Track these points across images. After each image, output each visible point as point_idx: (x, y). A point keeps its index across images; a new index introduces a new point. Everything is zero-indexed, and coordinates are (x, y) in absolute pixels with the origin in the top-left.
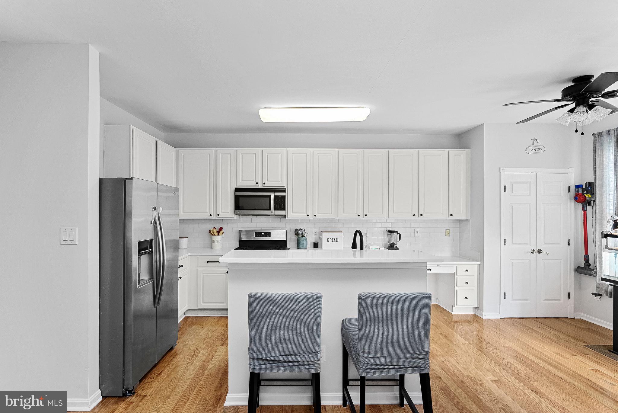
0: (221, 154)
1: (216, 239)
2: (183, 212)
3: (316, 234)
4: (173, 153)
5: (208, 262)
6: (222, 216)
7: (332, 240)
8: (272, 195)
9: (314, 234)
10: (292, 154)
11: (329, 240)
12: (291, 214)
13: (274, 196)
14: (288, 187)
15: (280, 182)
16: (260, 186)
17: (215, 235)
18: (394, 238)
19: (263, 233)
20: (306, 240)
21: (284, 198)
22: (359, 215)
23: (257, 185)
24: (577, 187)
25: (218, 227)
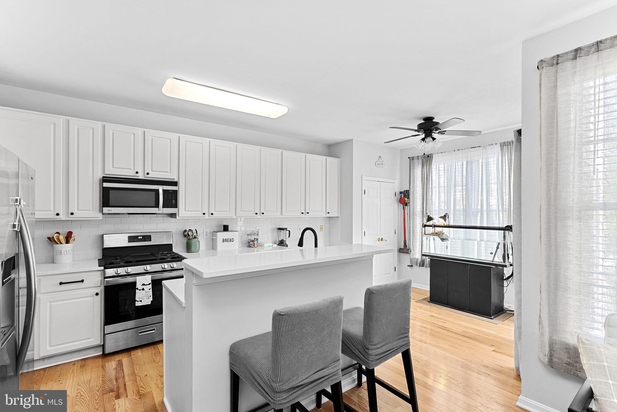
0: (76, 127)
1: (61, 249)
3: (206, 235)
5: (61, 283)
6: (80, 215)
7: (227, 241)
8: (161, 188)
10: (185, 141)
11: (224, 241)
12: (184, 212)
13: (163, 190)
14: (180, 179)
15: (169, 174)
16: (141, 176)
17: (61, 243)
18: (283, 235)
19: (140, 236)
20: (199, 242)
21: (175, 193)
23: (137, 175)
24: (401, 193)
25: (64, 231)
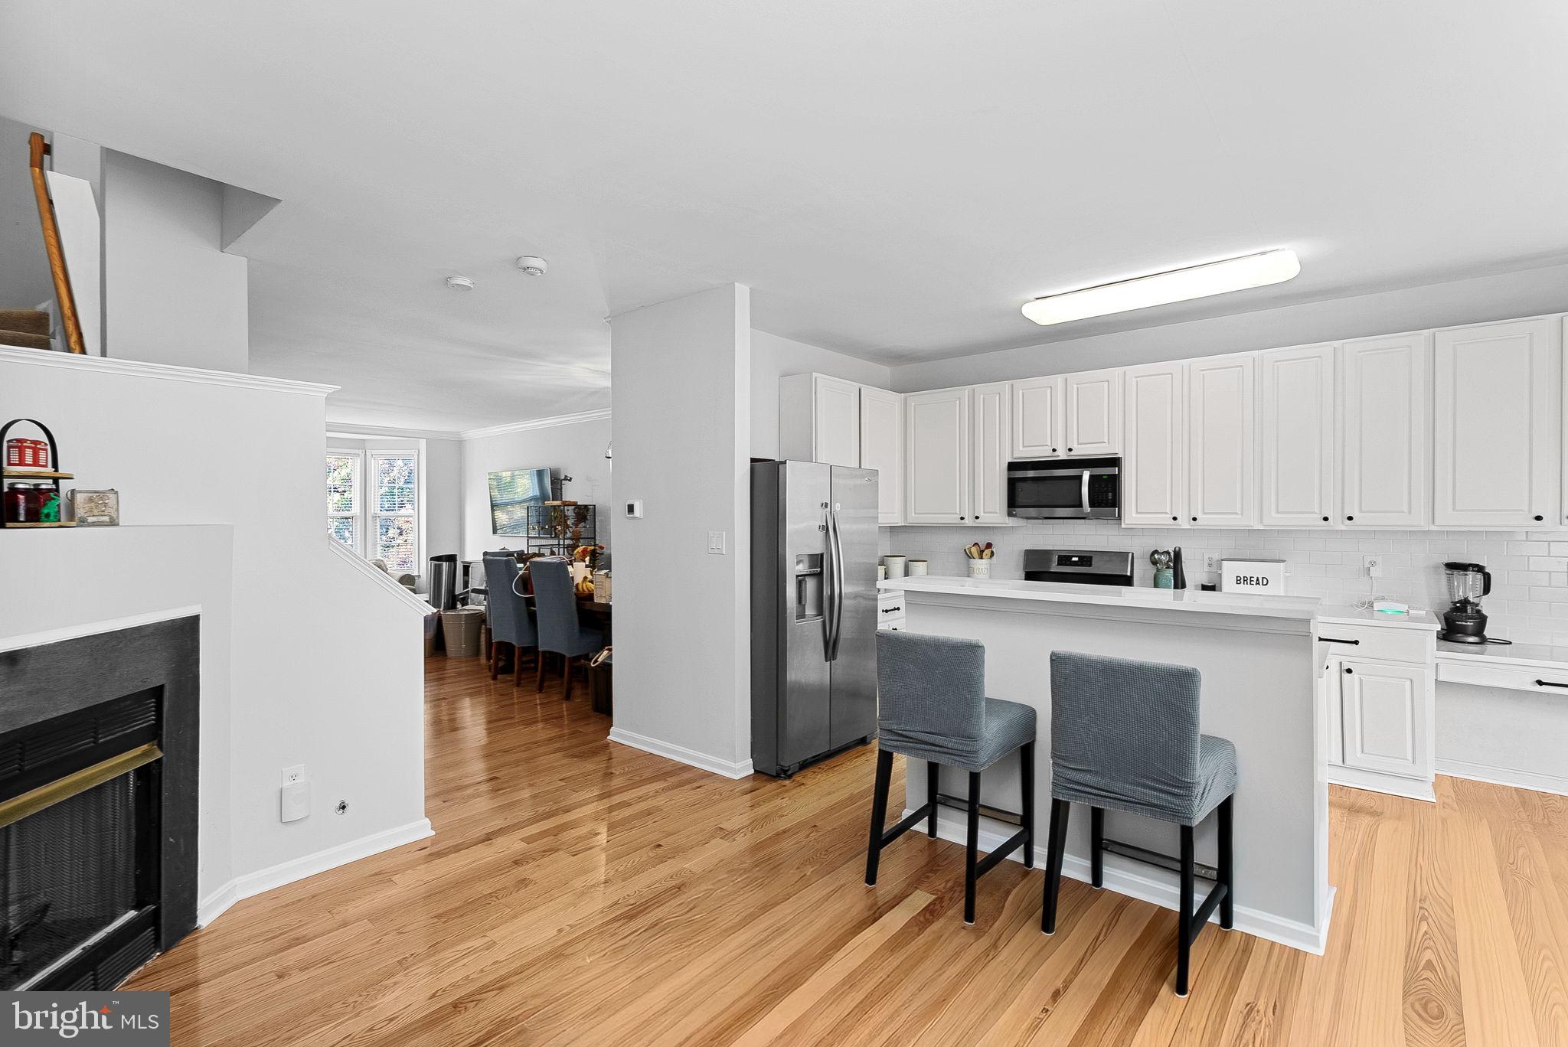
0: (982, 396)
1: (975, 567)
2: (915, 513)
3: (1210, 565)
4: (897, 404)
6: (986, 519)
7: (1249, 581)
8: (1086, 474)
9: (1206, 564)
10: (1136, 377)
12: (1134, 515)
13: (1091, 477)
14: (1127, 453)
15: (1108, 444)
16: (1062, 455)
17: (974, 558)
19: (1075, 557)
21: (1115, 479)
22: (1326, 519)
23: (1056, 453)
